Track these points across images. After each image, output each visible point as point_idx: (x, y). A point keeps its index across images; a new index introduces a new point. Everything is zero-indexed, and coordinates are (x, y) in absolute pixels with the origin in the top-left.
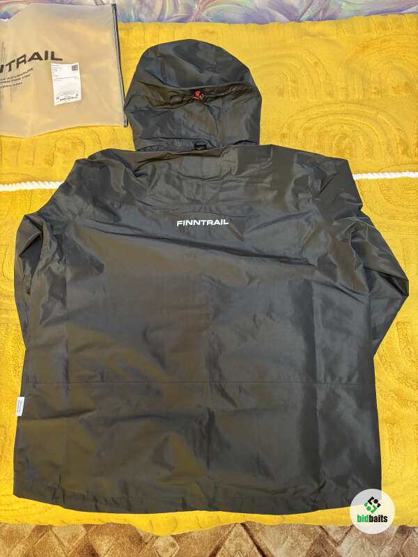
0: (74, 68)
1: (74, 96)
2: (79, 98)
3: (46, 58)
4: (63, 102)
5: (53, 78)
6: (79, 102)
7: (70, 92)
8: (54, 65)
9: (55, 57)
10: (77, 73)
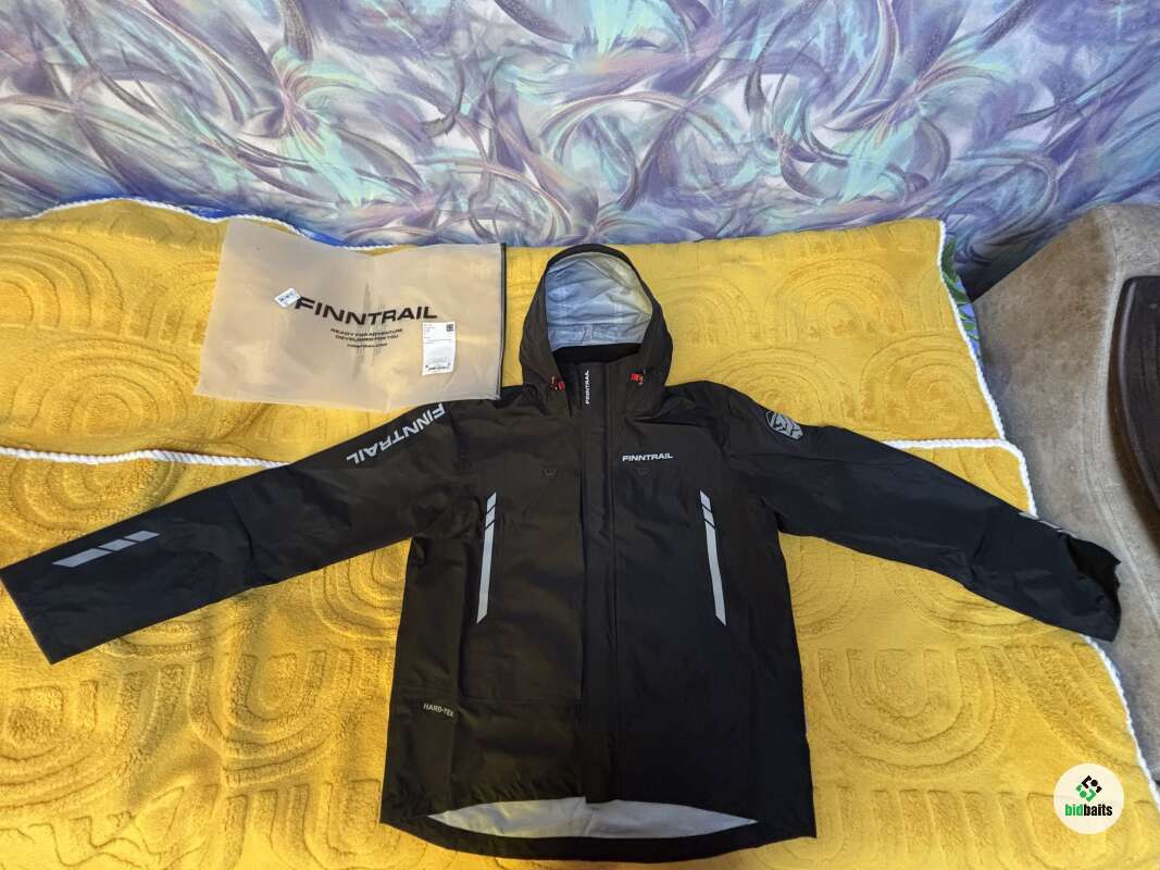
0: (450, 328)
1: (445, 365)
2: (451, 369)
3: (418, 317)
4: (432, 372)
5: (425, 340)
6: (451, 374)
7: (441, 360)
8: (427, 324)
9: (429, 314)
10: (453, 334)
